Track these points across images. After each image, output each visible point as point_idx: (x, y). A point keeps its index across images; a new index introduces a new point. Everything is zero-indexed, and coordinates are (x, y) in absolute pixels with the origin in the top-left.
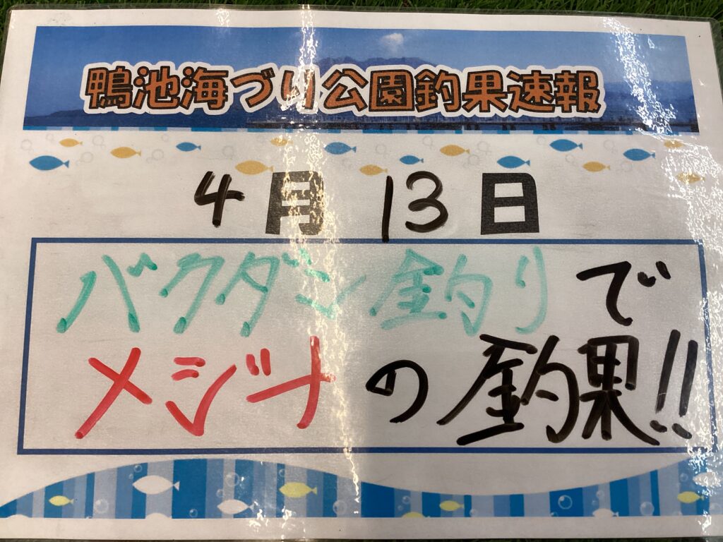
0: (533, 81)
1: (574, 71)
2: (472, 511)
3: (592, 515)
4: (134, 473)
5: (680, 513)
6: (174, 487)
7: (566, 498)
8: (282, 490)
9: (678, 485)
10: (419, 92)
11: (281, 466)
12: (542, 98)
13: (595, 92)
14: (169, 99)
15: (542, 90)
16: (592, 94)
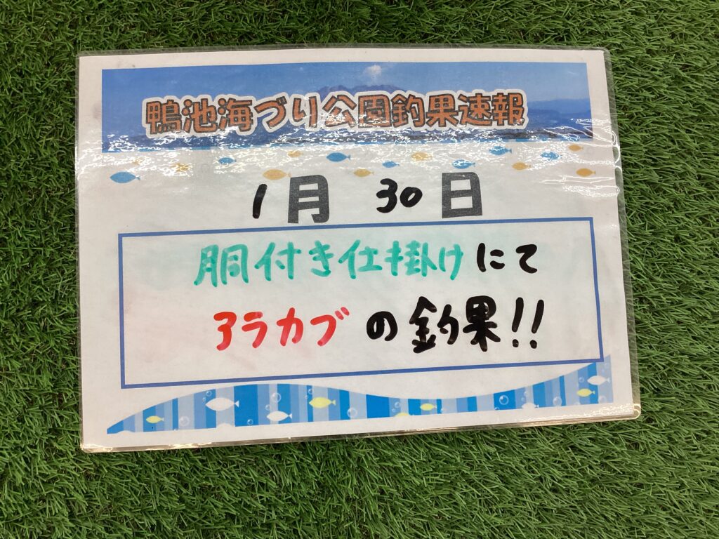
0: (476, 102)
1: (506, 94)
2: (442, 409)
3: (521, 408)
4: (207, 397)
5: (579, 403)
6: (235, 406)
7: (505, 399)
8: (310, 403)
9: (578, 385)
10: (395, 112)
11: (309, 387)
12: (483, 115)
13: (521, 110)
14: (209, 124)
15: (483, 109)
16: (518, 111)
